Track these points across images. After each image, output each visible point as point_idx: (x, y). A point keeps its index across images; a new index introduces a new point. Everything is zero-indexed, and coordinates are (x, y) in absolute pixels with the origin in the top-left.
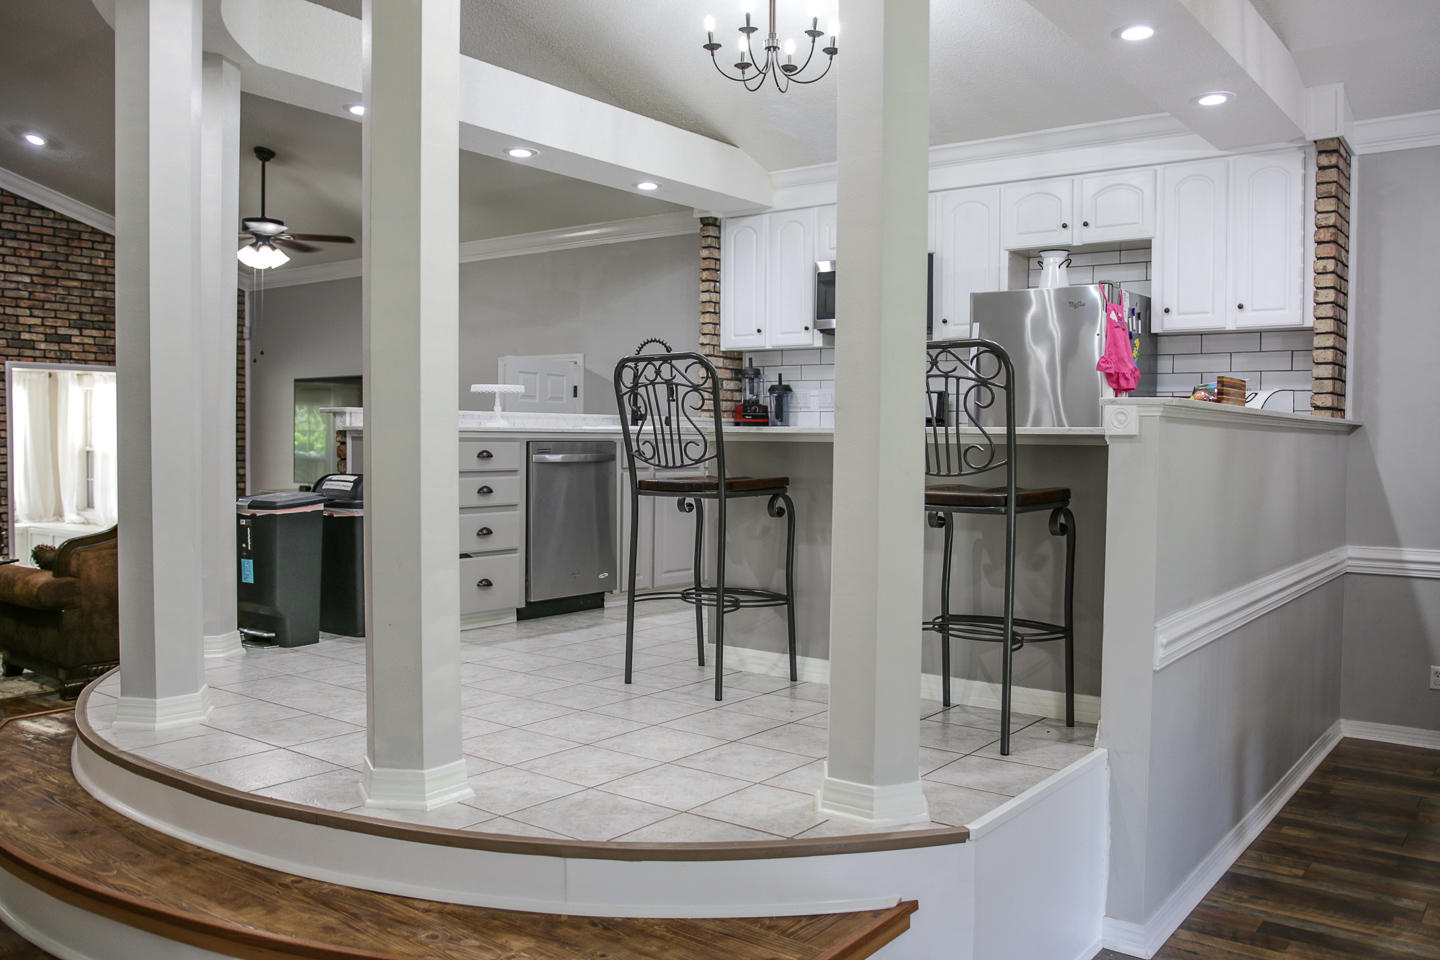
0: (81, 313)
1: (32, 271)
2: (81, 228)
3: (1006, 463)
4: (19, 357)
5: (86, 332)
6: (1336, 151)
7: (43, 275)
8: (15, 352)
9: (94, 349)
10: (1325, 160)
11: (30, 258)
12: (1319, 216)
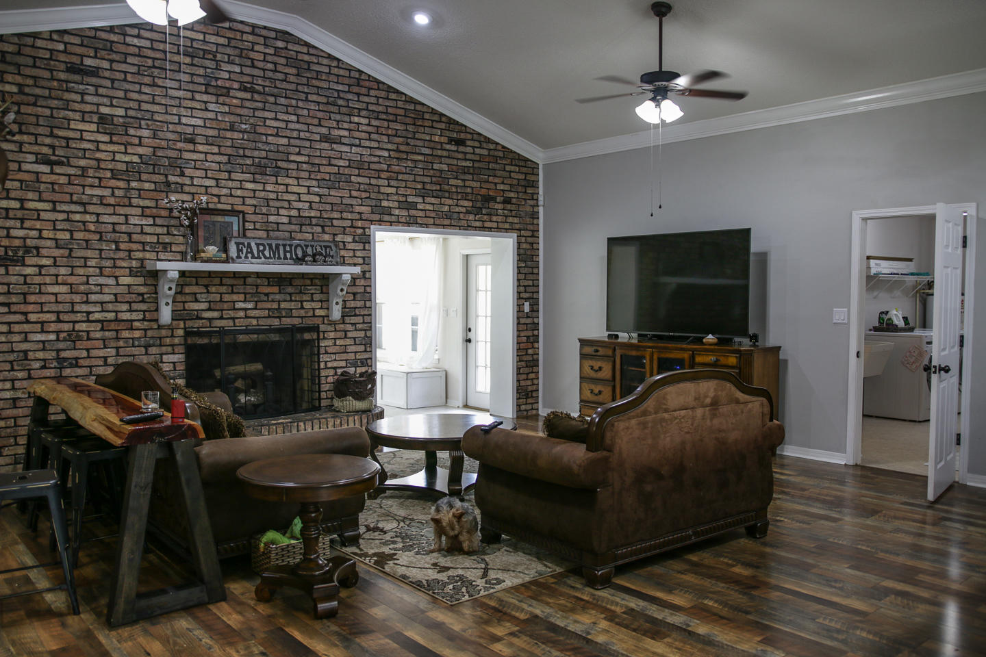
0: (424, 183)
1: (390, 146)
2: (425, 109)
4: (380, 222)
5: (428, 200)
7: (397, 151)
8: (377, 217)
9: (433, 215)
11: (388, 135)
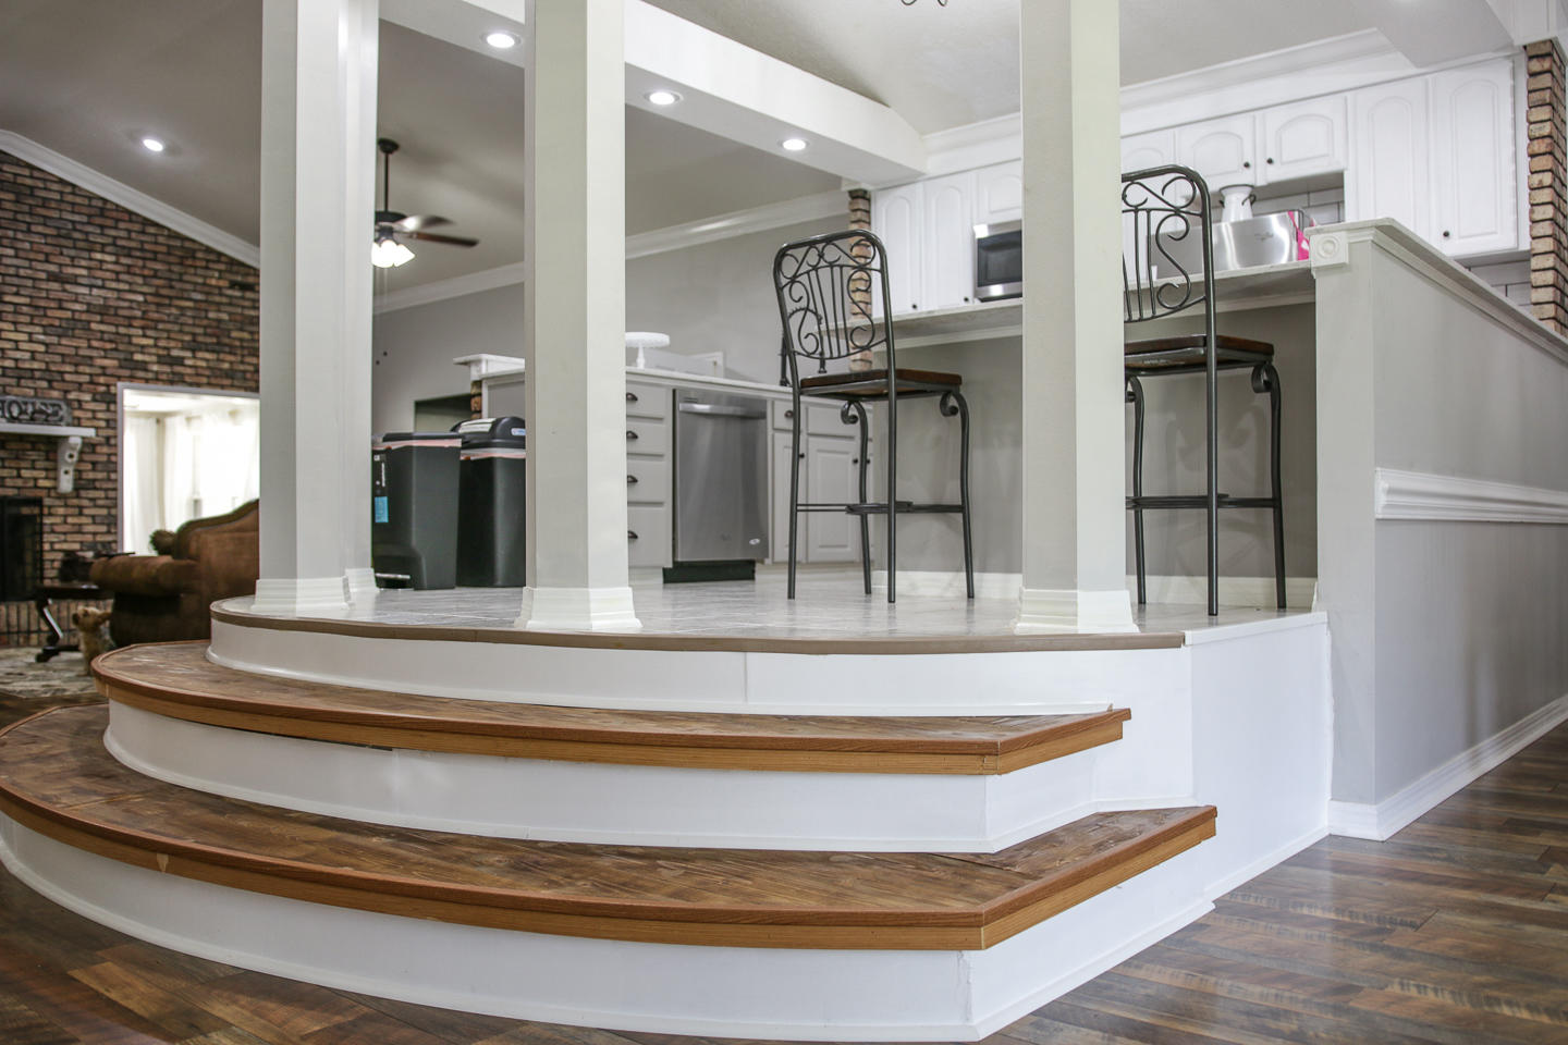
0: (194, 335)
1: (145, 289)
2: (196, 247)
3: (1204, 299)
4: (132, 378)
5: (200, 355)
6: (1549, 55)
7: (156, 295)
8: (127, 373)
9: (207, 373)
10: (1536, 66)
11: (144, 277)
12: (1532, 126)
